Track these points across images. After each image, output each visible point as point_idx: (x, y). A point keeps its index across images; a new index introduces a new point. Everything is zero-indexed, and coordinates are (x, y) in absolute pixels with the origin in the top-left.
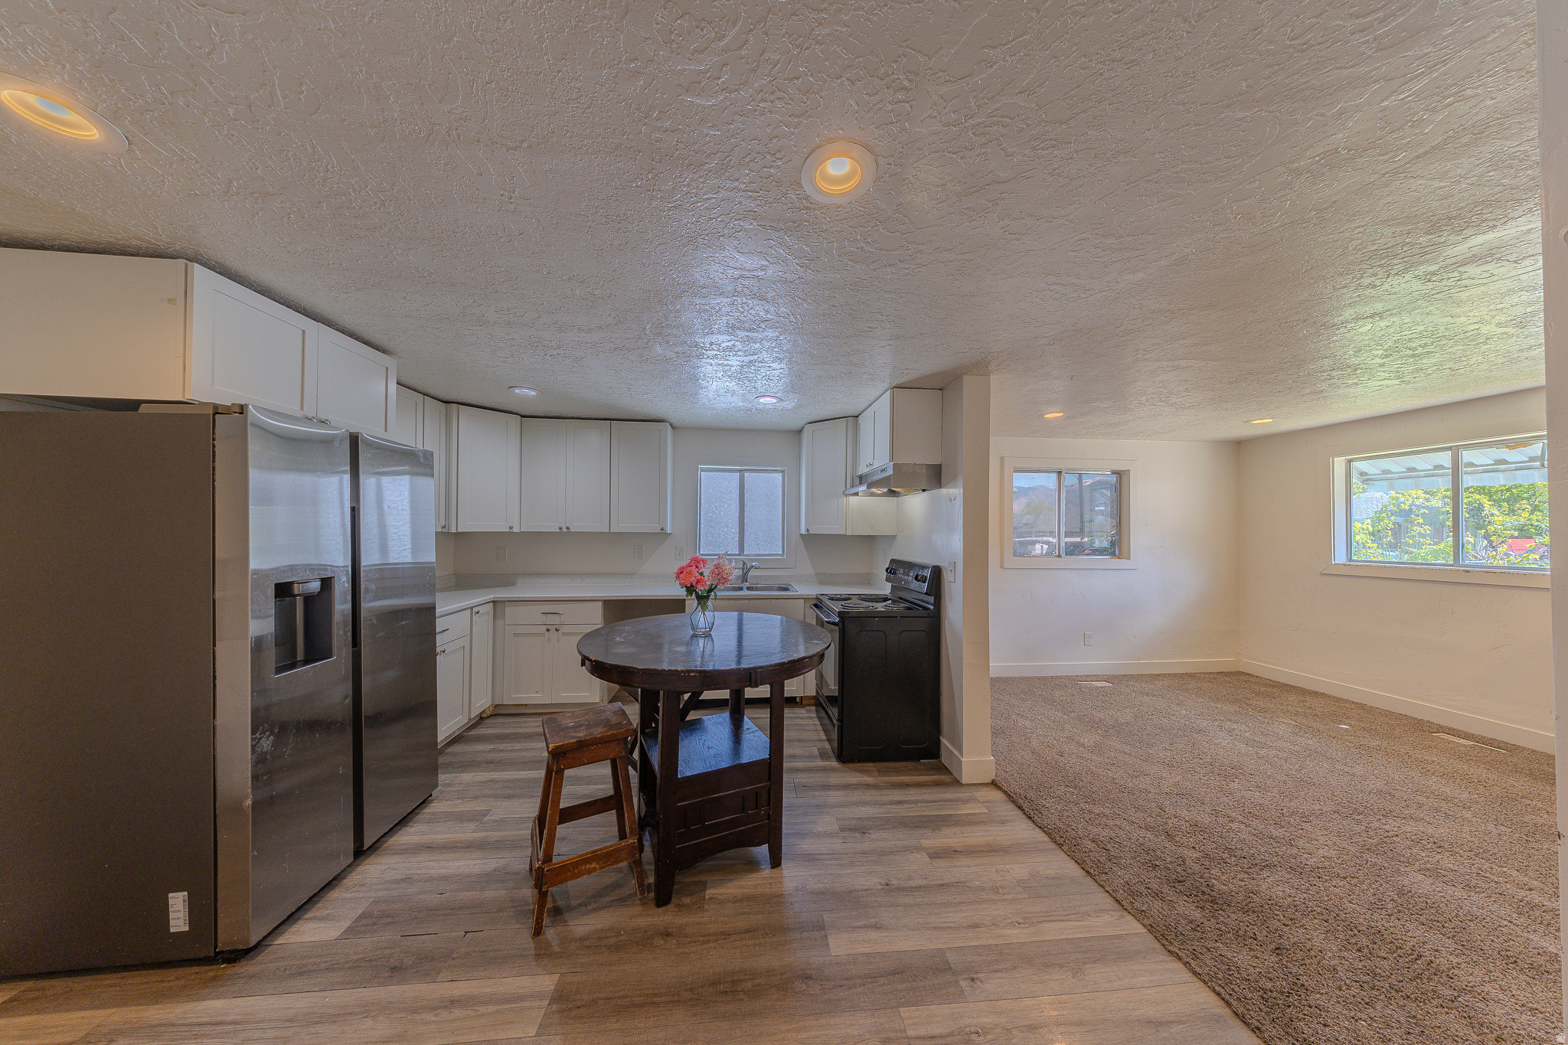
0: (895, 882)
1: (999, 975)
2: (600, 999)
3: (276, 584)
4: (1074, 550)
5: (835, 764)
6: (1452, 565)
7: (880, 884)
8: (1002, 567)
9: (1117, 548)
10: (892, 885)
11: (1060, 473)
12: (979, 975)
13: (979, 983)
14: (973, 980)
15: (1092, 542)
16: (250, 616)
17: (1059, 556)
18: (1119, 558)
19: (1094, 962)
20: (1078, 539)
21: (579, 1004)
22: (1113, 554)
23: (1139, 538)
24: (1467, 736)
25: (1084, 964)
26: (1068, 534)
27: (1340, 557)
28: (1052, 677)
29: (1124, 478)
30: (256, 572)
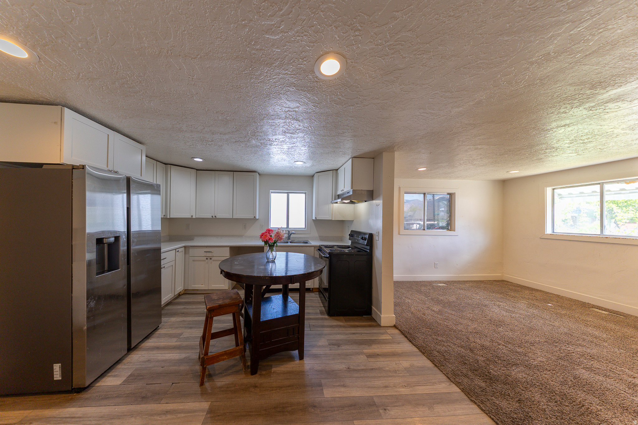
0: (352, 367)
1: (397, 408)
2: (228, 413)
3: (97, 239)
4: (431, 227)
5: (327, 317)
6: (600, 235)
7: (346, 368)
8: (399, 234)
9: (450, 226)
10: (351, 368)
11: (424, 194)
12: (388, 408)
13: (388, 411)
14: (385, 410)
15: (438, 224)
16: (86, 252)
17: (424, 230)
18: (450, 231)
19: (438, 404)
20: (433, 222)
21: (219, 415)
22: (448, 229)
23: (459, 222)
24: (606, 310)
25: (434, 404)
26: (428, 220)
27: (549, 231)
28: (420, 282)
29: (453, 196)
30: (89, 234)
